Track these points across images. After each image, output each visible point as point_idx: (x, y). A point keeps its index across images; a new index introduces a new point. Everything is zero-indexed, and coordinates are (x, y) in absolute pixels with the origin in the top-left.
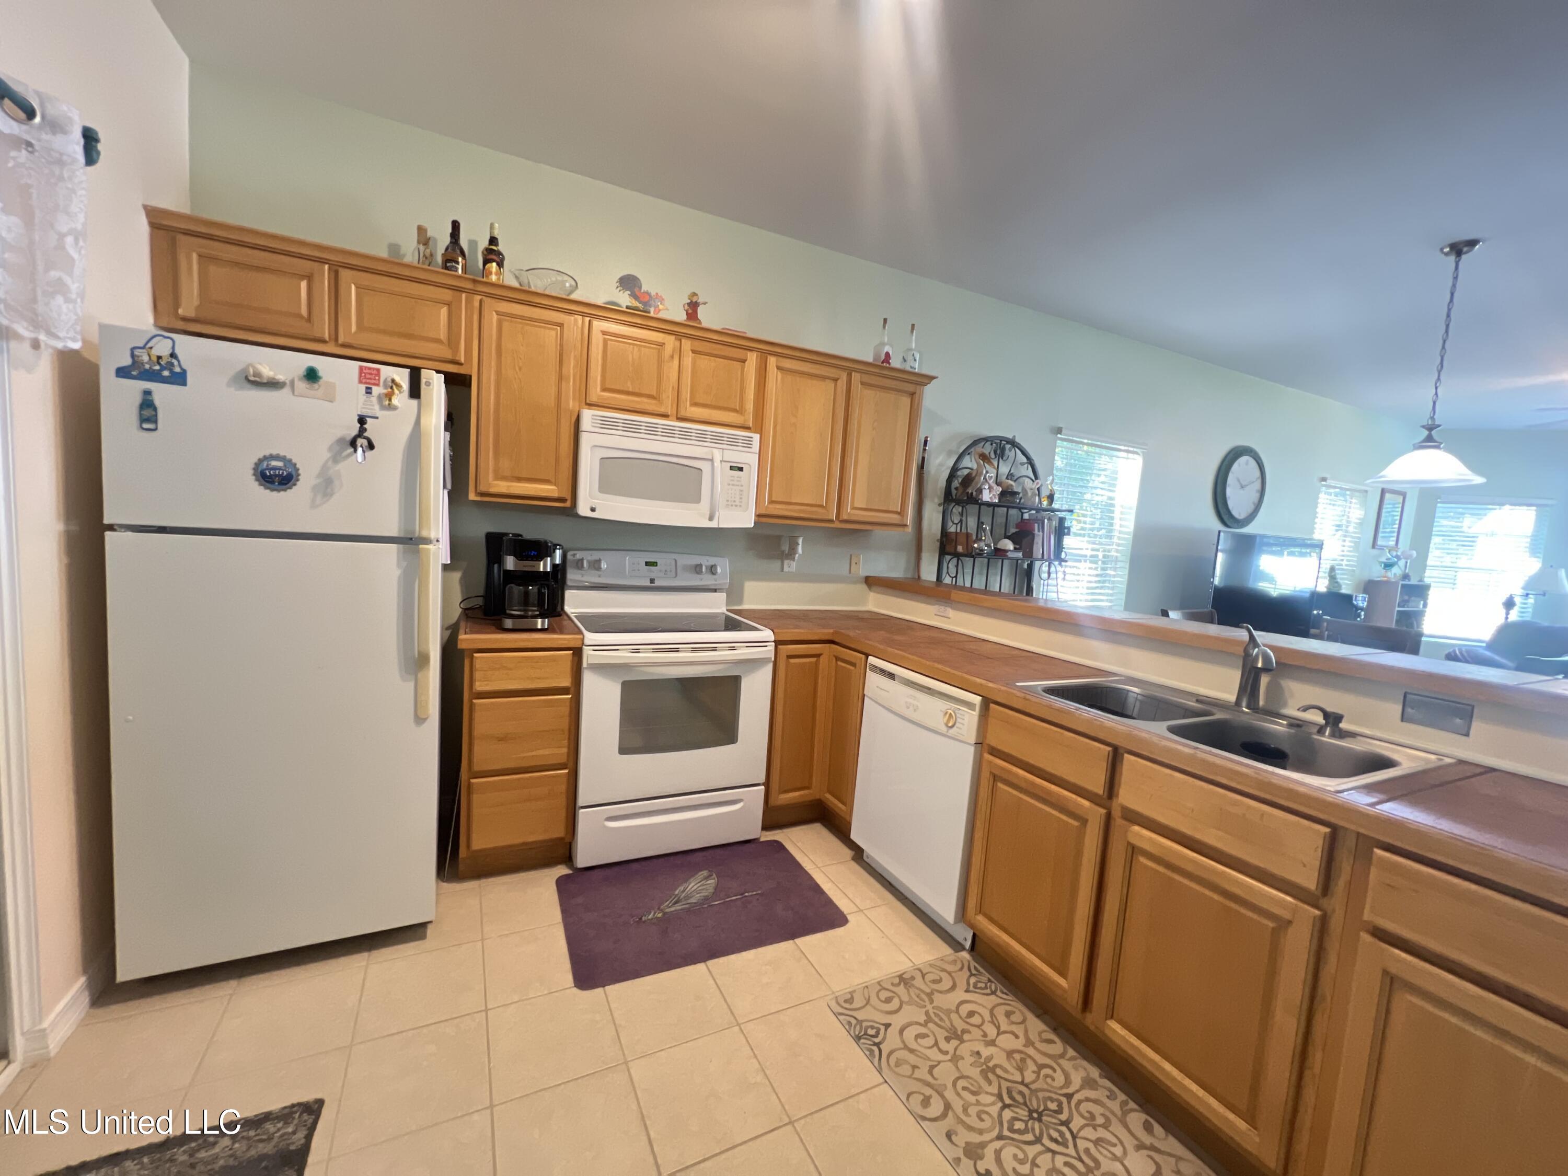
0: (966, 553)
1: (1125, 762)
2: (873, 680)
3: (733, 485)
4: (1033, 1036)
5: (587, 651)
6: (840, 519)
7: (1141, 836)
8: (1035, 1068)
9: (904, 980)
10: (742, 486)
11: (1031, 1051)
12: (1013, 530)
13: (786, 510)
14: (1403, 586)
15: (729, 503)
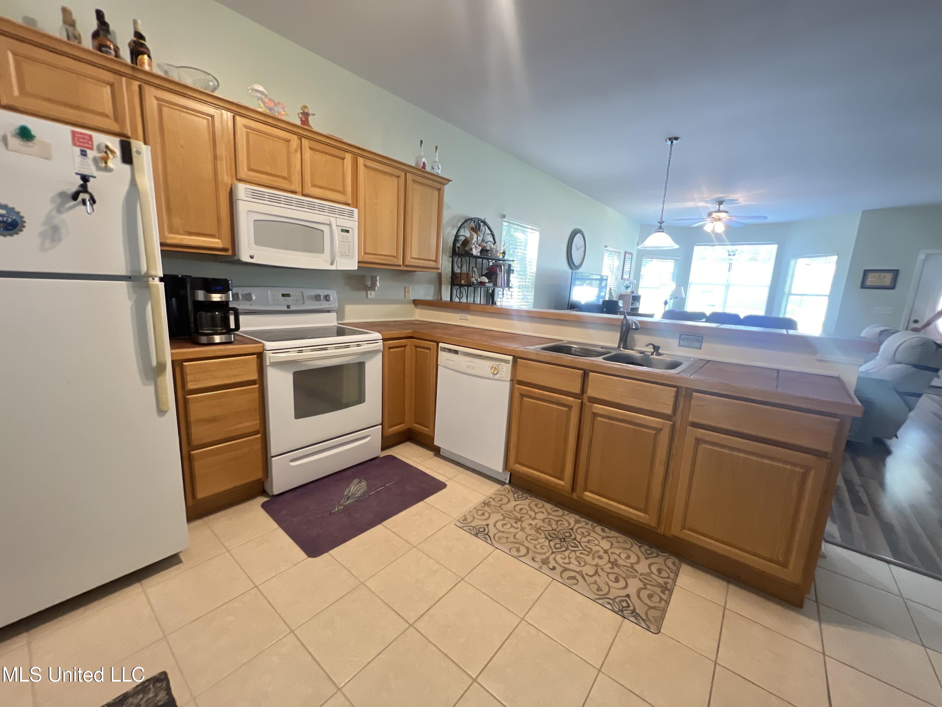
0: (467, 284)
1: (590, 376)
2: (443, 356)
3: (344, 242)
4: (550, 511)
5: (268, 354)
6: (405, 264)
7: (598, 408)
8: (555, 523)
9: (486, 504)
10: (349, 242)
11: (551, 517)
12: (484, 272)
13: (375, 259)
14: (632, 296)
15: (342, 254)
